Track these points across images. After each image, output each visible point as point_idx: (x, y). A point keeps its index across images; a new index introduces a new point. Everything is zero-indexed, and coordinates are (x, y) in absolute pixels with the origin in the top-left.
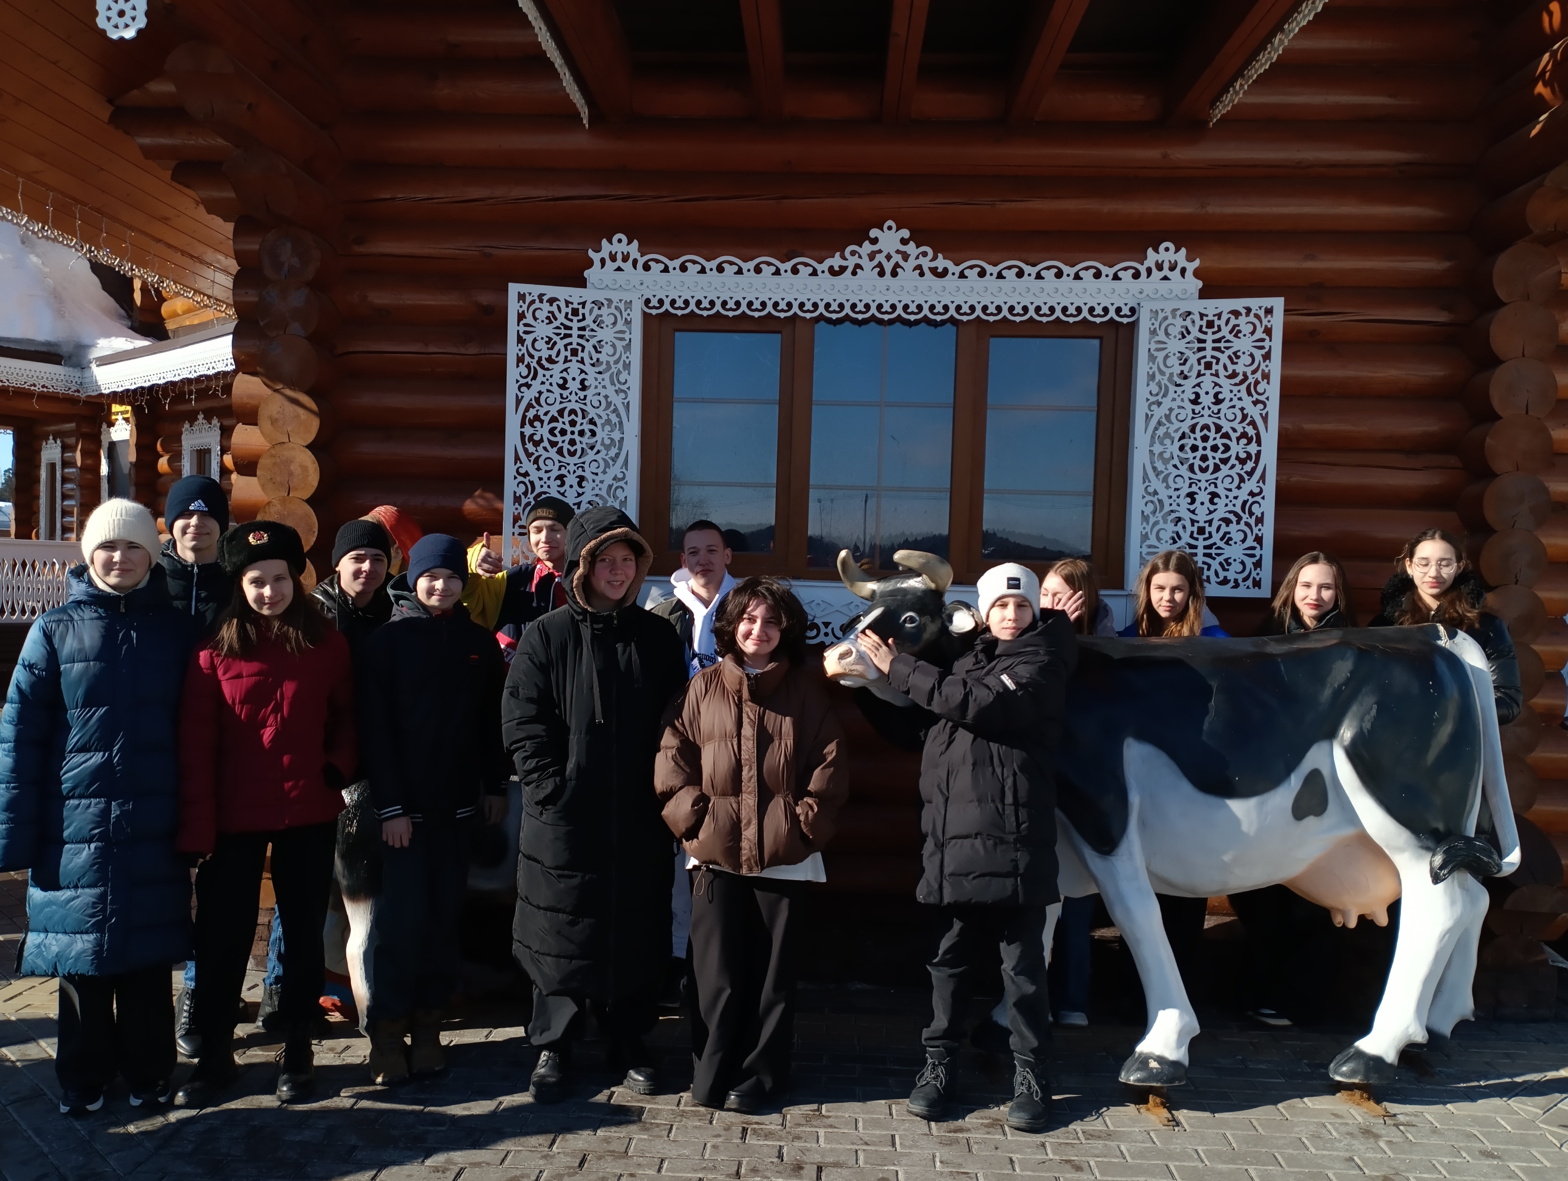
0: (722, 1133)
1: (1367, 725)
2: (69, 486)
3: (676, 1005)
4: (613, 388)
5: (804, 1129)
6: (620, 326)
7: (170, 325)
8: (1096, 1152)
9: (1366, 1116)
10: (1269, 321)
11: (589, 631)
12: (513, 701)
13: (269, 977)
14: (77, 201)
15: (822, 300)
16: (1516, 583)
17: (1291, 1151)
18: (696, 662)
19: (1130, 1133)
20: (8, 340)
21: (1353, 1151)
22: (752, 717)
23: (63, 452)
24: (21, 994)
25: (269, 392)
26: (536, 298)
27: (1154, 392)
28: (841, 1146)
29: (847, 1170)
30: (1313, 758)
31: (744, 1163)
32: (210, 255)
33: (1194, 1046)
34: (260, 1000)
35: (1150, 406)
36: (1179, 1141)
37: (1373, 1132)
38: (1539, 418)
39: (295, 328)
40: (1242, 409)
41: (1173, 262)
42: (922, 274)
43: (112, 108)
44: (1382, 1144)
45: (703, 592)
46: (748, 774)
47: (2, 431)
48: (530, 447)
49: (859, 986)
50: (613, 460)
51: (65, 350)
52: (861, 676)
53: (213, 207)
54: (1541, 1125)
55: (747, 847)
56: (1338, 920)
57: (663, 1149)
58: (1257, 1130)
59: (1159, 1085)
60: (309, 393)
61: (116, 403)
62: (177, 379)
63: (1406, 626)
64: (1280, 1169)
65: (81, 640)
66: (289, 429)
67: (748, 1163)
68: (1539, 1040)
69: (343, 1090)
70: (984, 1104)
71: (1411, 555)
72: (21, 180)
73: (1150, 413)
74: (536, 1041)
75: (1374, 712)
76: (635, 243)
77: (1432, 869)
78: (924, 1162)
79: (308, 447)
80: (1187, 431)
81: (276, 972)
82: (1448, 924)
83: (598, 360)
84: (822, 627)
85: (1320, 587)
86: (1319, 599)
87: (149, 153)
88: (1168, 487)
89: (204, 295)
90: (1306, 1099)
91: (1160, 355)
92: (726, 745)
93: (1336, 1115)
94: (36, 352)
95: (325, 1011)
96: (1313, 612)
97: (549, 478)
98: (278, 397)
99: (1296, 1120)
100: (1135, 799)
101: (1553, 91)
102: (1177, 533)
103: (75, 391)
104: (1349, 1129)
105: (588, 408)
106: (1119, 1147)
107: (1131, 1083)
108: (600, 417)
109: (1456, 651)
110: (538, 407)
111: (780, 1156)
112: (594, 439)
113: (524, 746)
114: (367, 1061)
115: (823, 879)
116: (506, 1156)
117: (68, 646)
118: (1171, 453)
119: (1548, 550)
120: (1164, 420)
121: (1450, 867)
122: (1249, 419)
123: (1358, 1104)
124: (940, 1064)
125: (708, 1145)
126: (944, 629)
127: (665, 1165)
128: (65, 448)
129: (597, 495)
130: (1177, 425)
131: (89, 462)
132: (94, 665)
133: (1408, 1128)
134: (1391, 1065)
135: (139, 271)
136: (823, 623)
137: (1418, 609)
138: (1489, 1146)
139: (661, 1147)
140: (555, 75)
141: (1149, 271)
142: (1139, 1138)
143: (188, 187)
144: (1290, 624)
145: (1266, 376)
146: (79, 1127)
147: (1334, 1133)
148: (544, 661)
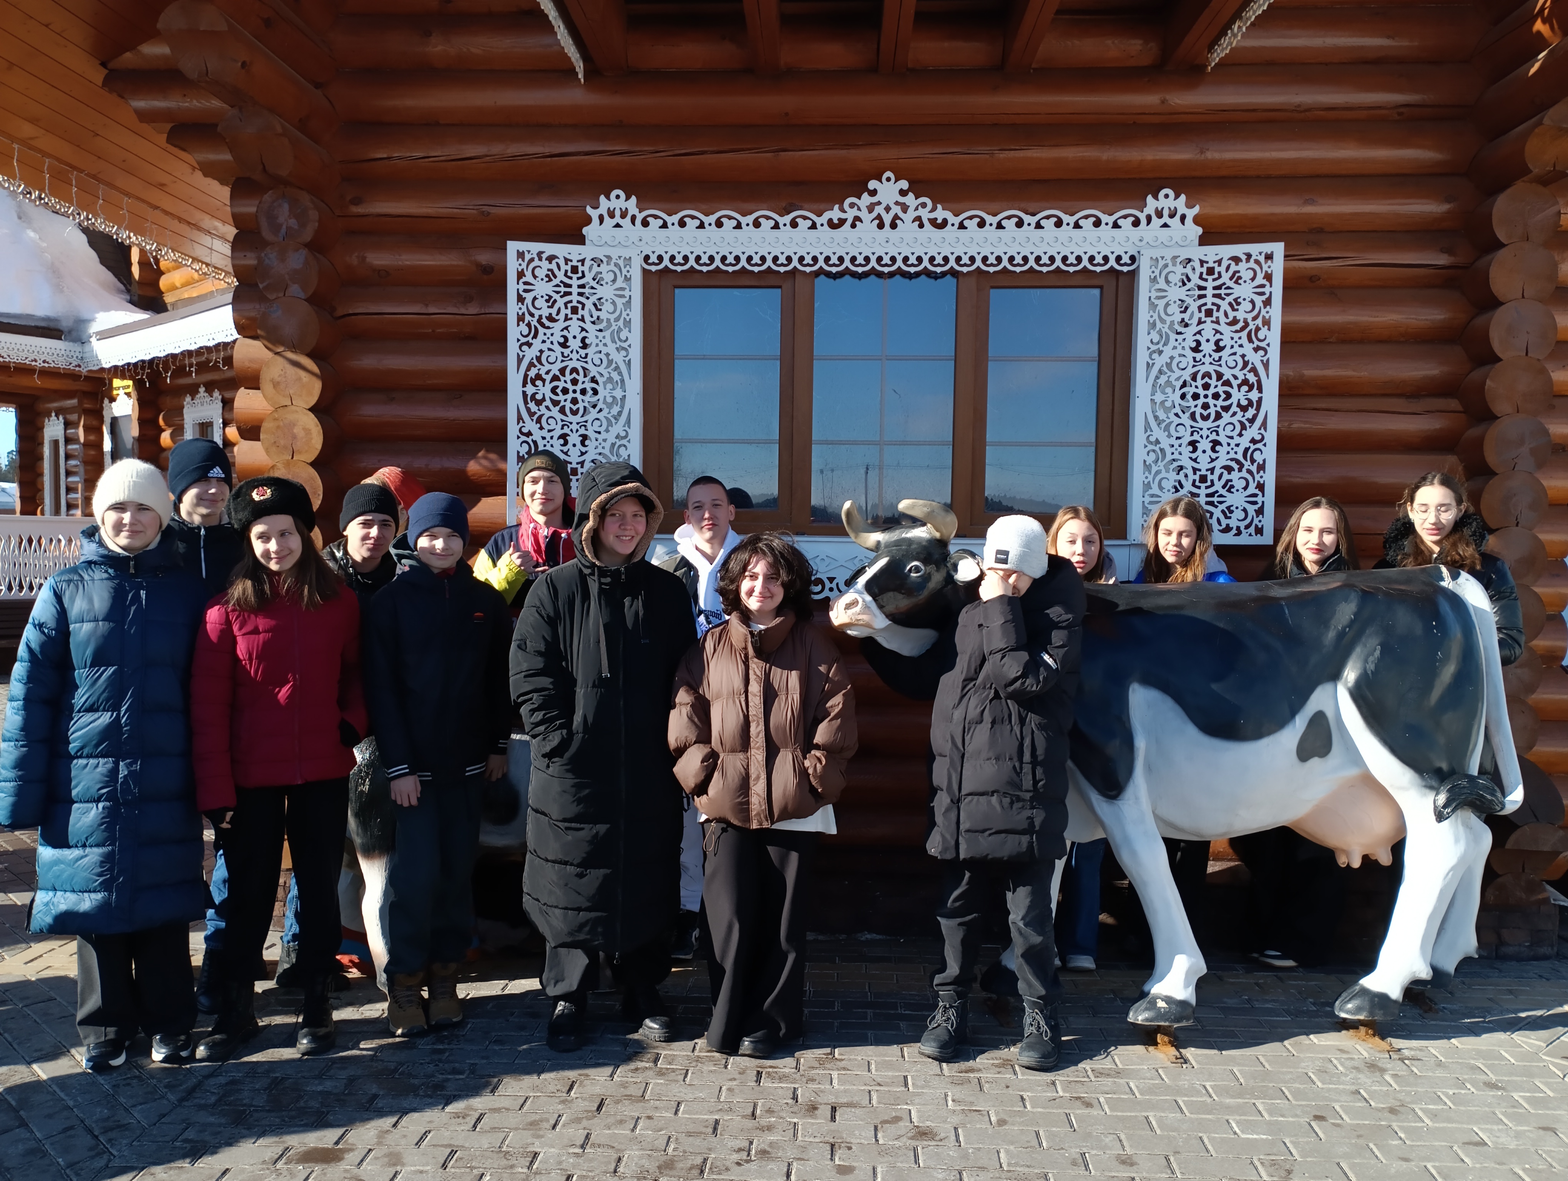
0: (737, 1076)
1: (1371, 667)
2: (72, 462)
3: (689, 957)
4: (614, 346)
5: (817, 1071)
6: (620, 283)
7: (168, 299)
8: (1106, 1089)
9: (1372, 1051)
10: (1269, 267)
11: (597, 584)
12: (520, 652)
13: (287, 935)
14: (74, 168)
15: (821, 253)
16: (1517, 525)
17: (1298, 1086)
18: (702, 618)
19: (1139, 1070)
20: (8, 315)
21: (1359, 1084)
22: (759, 673)
23: (65, 429)
24: (41, 956)
25: (270, 354)
26: (535, 256)
27: (1155, 341)
28: (855, 1087)
29: (860, 1109)
30: (1318, 700)
31: (760, 1104)
32: (207, 222)
33: (1201, 985)
34: (278, 959)
35: (1151, 355)
36: (1187, 1078)
37: (1378, 1067)
38: (1539, 360)
39: (295, 289)
40: (1243, 356)
41: (1172, 209)
42: (921, 226)
43: (106, 71)
44: (1388, 1078)
45: (707, 548)
46: (756, 730)
47: (4, 409)
48: (532, 406)
49: (869, 936)
50: (615, 419)
51: (65, 325)
52: (868, 625)
53: (209, 170)
54: (1544, 1057)
55: (757, 802)
56: (1342, 861)
57: (680, 1092)
58: (1264, 1066)
59: (1167, 1024)
60: (310, 355)
61: (117, 378)
62: (177, 351)
63: (1409, 568)
64: (1287, 1102)
65: (91, 601)
66: (291, 392)
67: (763, 1105)
68: (1541, 976)
69: (363, 1043)
70: (995, 1045)
71: (1412, 501)
72: (16, 146)
73: (1151, 362)
74: (551, 991)
75: (1377, 653)
76: (633, 199)
77: (1435, 807)
78: (936, 1101)
79: (311, 410)
80: (1189, 379)
81: (293, 929)
82: (1452, 861)
83: (598, 318)
84: (827, 582)
85: (1322, 531)
86: (1321, 543)
87: (144, 116)
88: (1170, 436)
89: (203, 263)
90: (1312, 1036)
91: (1161, 304)
92: (734, 702)
93: (1342, 1051)
94: (37, 327)
95: (342, 968)
96: (1315, 557)
97: (552, 438)
98: (279, 359)
99: (1302, 1055)
100: (1141, 744)
101: (1552, 28)
102: (1180, 482)
103: (76, 366)
104: (1356, 1064)
105: (589, 366)
106: (1128, 1084)
107: (1140, 1022)
108: (601, 375)
109: (1459, 591)
110: (539, 366)
111: (795, 1098)
112: (596, 398)
113: (531, 699)
114: (386, 1015)
115: (834, 831)
116: (525, 1101)
117: (77, 606)
118: (1173, 401)
119: (1548, 492)
120: (1165, 369)
121: (1454, 805)
122: (1250, 366)
123: (1364, 1040)
124: (951, 1007)
125: (724, 1088)
126: (950, 579)
127: (682, 1108)
128: (67, 425)
129: (600, 454)
130: (1178, 373)
131: (92, 438)
132: (103, 625)
133: (1413, 1062)
134: (1395, 1002)
135: (137, 239)
136: (828, 578)
137: (1420, 553)
138: (1493, 1078)
139: (678, 1091)
140: (549, 28)
141: (1149, 219)
142: (1148, 1075)
143: (184, 150)
144: (1291, 570)
145: (1267, 323)
146: (102, 1082)
147: (1340, 1068)
148: (552, 614)
